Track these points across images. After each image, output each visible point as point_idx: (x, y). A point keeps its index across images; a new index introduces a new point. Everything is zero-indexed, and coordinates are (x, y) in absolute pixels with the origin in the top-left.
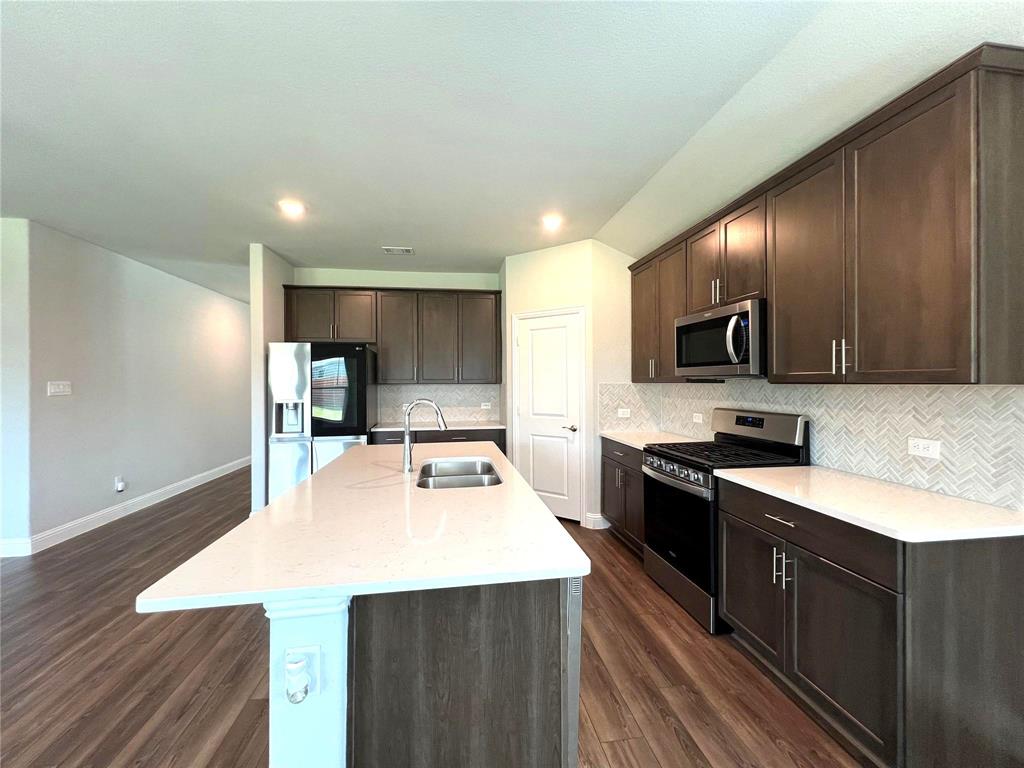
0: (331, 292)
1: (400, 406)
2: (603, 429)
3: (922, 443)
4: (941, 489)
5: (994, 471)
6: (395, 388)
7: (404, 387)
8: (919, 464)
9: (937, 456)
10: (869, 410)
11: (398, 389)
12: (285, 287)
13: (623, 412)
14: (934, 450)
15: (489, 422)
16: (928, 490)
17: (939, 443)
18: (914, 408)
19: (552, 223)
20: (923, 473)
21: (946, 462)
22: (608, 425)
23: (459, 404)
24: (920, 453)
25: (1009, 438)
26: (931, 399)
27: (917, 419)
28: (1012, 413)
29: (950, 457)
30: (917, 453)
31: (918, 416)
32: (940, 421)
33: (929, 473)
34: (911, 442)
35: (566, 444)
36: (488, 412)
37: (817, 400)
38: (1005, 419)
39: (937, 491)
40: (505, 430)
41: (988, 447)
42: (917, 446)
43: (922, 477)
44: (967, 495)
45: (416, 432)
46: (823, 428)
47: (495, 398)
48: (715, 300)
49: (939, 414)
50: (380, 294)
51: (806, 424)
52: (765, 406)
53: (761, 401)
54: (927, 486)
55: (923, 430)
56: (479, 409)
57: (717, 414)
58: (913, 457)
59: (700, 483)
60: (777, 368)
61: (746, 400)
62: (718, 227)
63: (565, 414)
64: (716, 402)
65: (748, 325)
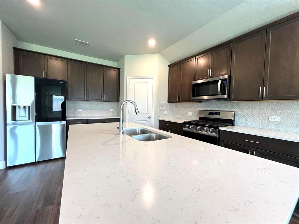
0: (43, 56)
1: (77, 109)
2: (159, 117)
3: (273, 117)
4: (279, 129)
5: (296, 123)
6: (74, 102)
7: (78, 102)
8: (272, 123)
9: (279, 121)
10: (256, 109)
11: (76, 103)
12: (14, 48)
13: (165, 112)
14: (278, 119)
15: (113, 116)
16: (275, 130)
17: (279, 117)
18: (271, 108)
19: (152, 43)
20: (273, 125)
21: (281, 122)
22: (161, 116)
23: (102, 110)
24: (273, 120)
26: (277, 105)
27: (272, 111)
29: (283, 121)
30: (271, 120)
31: (272, 110)
32: (280, 111)
33: (275, 125)
34: (270, 117)
35: (146, 123)
36: (113, 112)
37: (237, 107)
39: (278, 130)
40: (119, 119)
41: (295, 117)
42: (272, 118)
43: (273, 127)
44: (287, 130)
45: (87, 119)
46: (238, 115)
47: (115, 108)
48: (209, 75)
49: (279, 109)
50: (69, 61)
51: (235, 113)
52: (217, 109)
53: (216, 108)
54: (274, 129)
55: (274, 114)
56: (109, 111)
57: (200, 112)
58: (270, 121)
59: (212, 132)
60: (234, 96)
61: (209, 107)
62: (210, 53)
63: (147, 113)
64: (197, 109)
65: (226, 83)
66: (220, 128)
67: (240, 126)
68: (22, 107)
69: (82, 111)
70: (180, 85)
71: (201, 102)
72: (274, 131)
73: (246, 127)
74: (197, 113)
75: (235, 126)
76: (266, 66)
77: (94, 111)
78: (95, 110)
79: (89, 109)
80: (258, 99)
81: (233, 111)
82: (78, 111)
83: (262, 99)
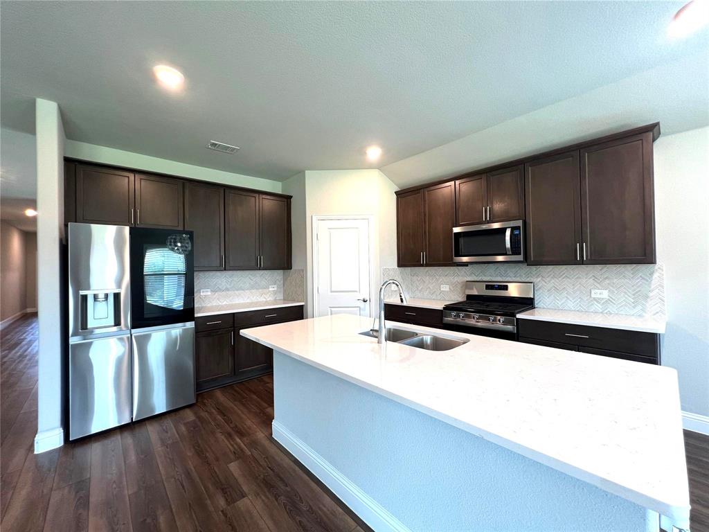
0: (131, 175)
1: (198, 291)
3: (599, 291)
4: (608, 311)
5: (633, 301)
7: (201, 274)
8: (597, 302)
9: (607, 297)
10: (568, 278)
11: (196, 276)
14: (605, 294)
16: (602, 313)
17: (607, 291)
18: (593, 276)
19: (374, 153)
20: (599, 305)
21: (610, 299)
23: (252, 288)
24: (598, 296)
25: (639, 286)
26: (603, 271)
27: (595, 281)
28: (641, 276)
29: (613, 297)
30: (595, 296)
31: (595, 279)
32: (607, 281)
33: (602, 305)
34: (593, 292)
36: (275, 293)
37: (537, 274)
38: (638, 279)
39: (606, 313)
41: (630, 291)
42: (596, 293)
43: (598, 307)
44: (622, 312)
45: (234, 313)
46: (540, 288)
47: (280, 282)
48: (486, 218)
49: (606, 278)
50: (187, 184)
51: (534, 286)
52: (499, 279)
53: (497, 276)
54: (601, 311)
55: (598, 285)
56: (267, 291)
57: (469, 284)
58: (594, 298)
59: (505, 323)
60: (534, 256)
61: (485, 276)
62: (484, 176)
63: (358, 290)
64: (461, 278)
65: (520, 234)
66: (519, 316)
67: (544, 308)
68: (101, 296)
69: (209, 293)
70: (425, 233)
71: (467, 266)
72: (601, 315)
73: (557, 309)
74: (459, 286)
75: (535, 310)
76: (583, 210)
77: (236, 292)
78: (237, 290)
79: (224, 288)
80: (575, 262)
81: (531, 283)
82: (202, 294)
83: (582, 263)
